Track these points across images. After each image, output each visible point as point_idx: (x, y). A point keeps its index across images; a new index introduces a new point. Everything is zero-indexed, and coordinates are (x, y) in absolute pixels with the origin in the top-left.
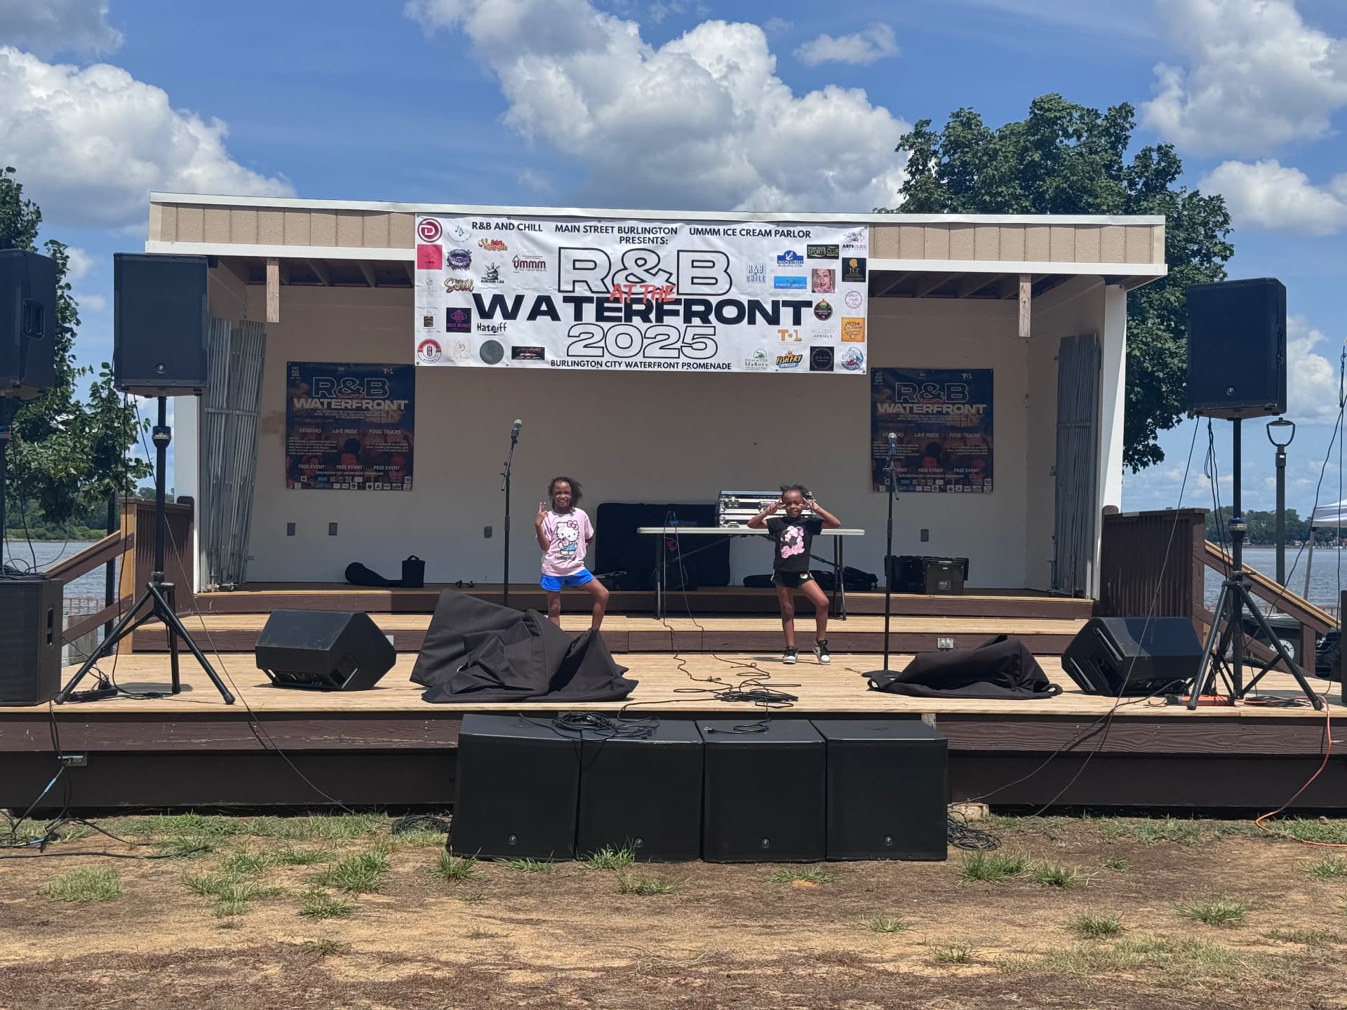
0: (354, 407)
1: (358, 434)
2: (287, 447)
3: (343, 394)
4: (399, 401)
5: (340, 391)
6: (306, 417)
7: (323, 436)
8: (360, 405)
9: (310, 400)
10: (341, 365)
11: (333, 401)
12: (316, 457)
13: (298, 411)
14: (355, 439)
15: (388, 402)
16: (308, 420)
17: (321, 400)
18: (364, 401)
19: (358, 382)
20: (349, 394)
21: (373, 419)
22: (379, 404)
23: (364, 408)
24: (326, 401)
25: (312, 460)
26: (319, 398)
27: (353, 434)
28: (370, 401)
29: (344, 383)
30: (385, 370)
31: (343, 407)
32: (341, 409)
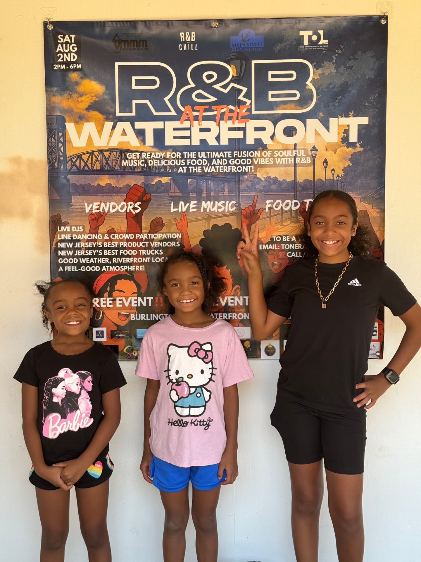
0: (224, 141)
1: (239, 213)
2: (55, 252)
3: (194, 104)
4: (344, 121)
5: (186, 98)
6: (102, 172)
7: (146, 223)
8: (239, 135)
9: (109, 125)
10: (186, 24)
11: (170, 126)
12: (130, 276)
13: (79, 157)
14: (228, 226)
15: (313, 123)
16: (104, 181)
17: (139, 125)
18: (251, 124)
19: (232, 71)
20: (210, 106)
21: (273, 173)
22: (290, 132)
23: (250, 141)
24: (149, 127)
25: (121, 284)
26: (132, 121)
27: (224, 215)
28: (267, 124)
29: (197, 74)
30: (306, 34)
31: (196, 142)
32: (190, 148)
